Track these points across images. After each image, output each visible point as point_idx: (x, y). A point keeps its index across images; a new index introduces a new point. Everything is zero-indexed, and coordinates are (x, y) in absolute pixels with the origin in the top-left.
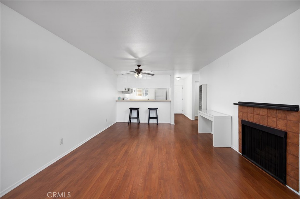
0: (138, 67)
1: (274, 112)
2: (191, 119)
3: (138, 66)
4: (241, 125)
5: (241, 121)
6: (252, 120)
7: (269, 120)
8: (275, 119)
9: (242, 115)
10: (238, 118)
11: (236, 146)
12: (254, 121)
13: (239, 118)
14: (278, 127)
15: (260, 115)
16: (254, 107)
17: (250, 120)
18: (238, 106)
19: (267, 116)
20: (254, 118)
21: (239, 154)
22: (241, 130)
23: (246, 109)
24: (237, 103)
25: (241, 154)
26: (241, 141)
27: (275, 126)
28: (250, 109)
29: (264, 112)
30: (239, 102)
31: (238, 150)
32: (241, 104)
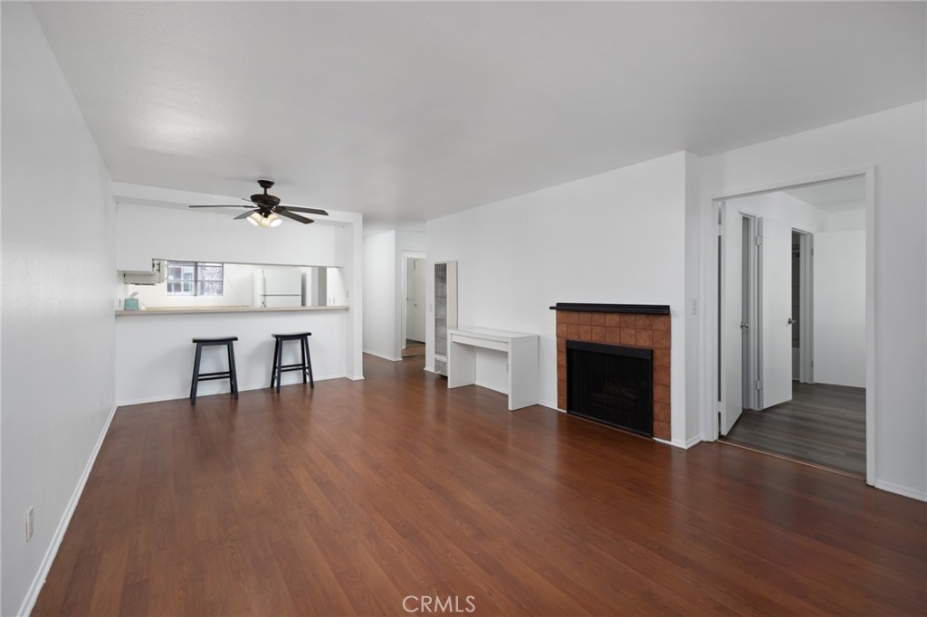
0: (263, 189)
1: (631, 319)
2: (393, 359)
3: (262, 186)
4: (565, 350)
5: (564, 342)
6: (589, 338)
7: (622, 335)
8: (633, 331)
9: (565, 329)
10: (555, 338)
11: (550, 397)
12: (593, 339)
13: (558, 337)
14: (638, 344)
15: (605, 326)
16: (592, 312)
17: (585, 338)
18: (555, 311)
19: (620, 327)
20: (591, 333)
21: (560, 413)
22: (564, 362)
23: (575, 317)
24: (555, 305)
25: (565, 411)
26: (565, 385)
27: (633, 343)
28: (585, 317)
29: (614, 319)
30: (558, 304)
31: (556, 405)
32: (561, 308)
